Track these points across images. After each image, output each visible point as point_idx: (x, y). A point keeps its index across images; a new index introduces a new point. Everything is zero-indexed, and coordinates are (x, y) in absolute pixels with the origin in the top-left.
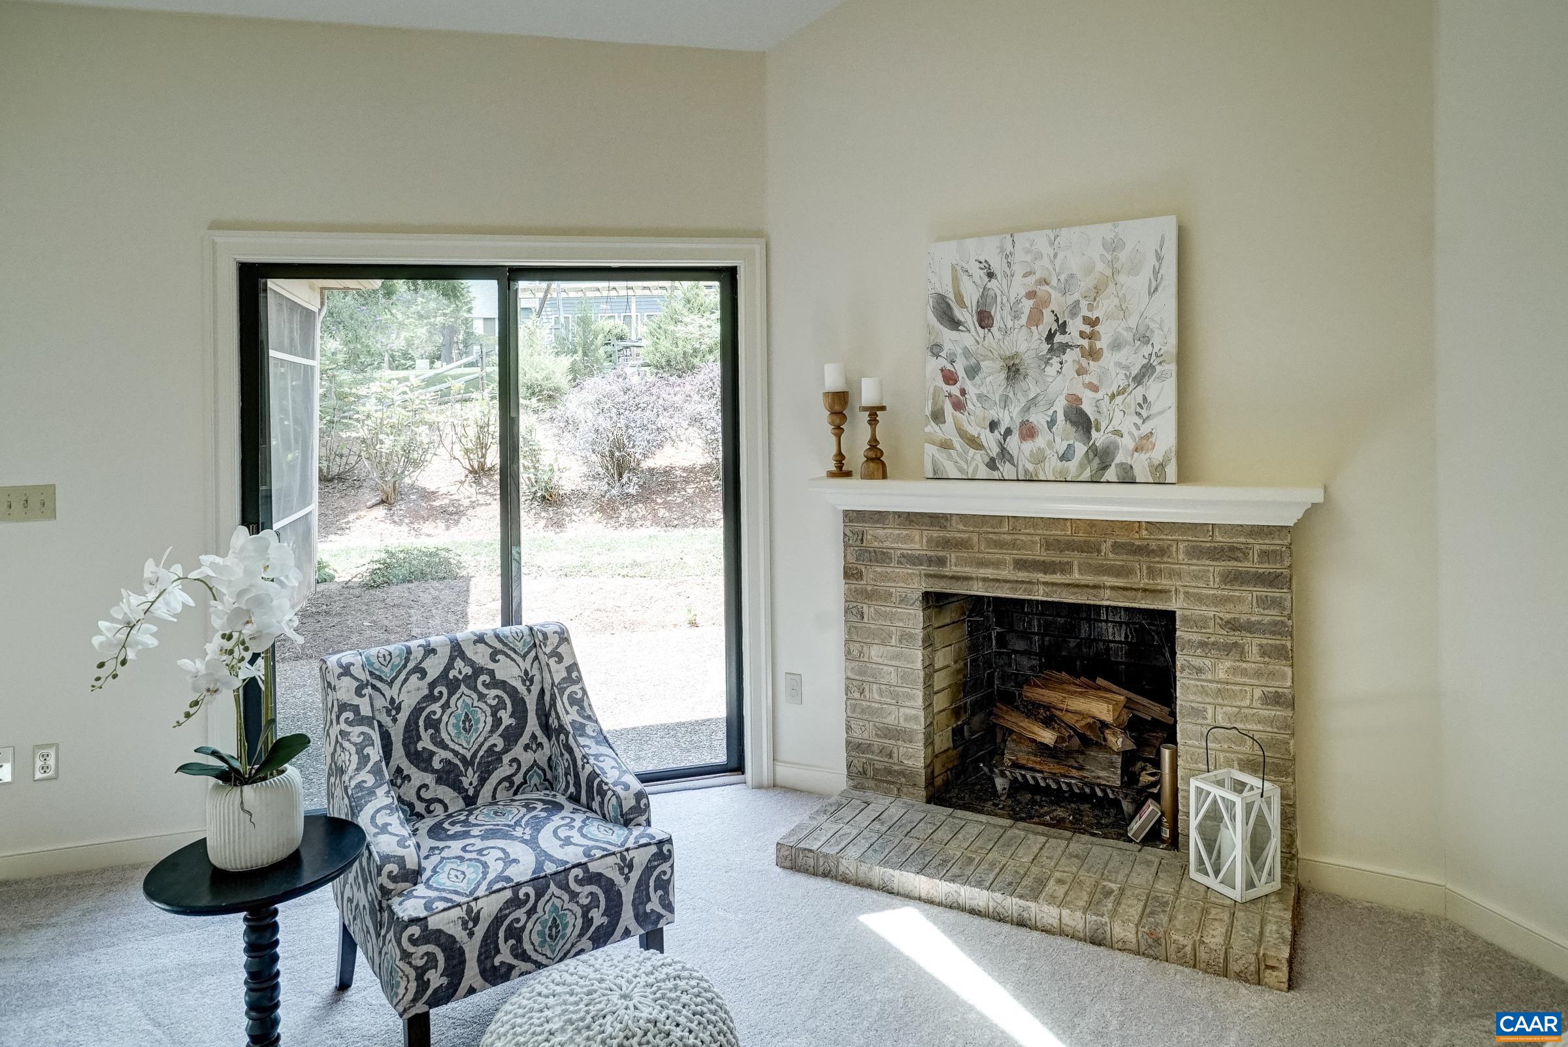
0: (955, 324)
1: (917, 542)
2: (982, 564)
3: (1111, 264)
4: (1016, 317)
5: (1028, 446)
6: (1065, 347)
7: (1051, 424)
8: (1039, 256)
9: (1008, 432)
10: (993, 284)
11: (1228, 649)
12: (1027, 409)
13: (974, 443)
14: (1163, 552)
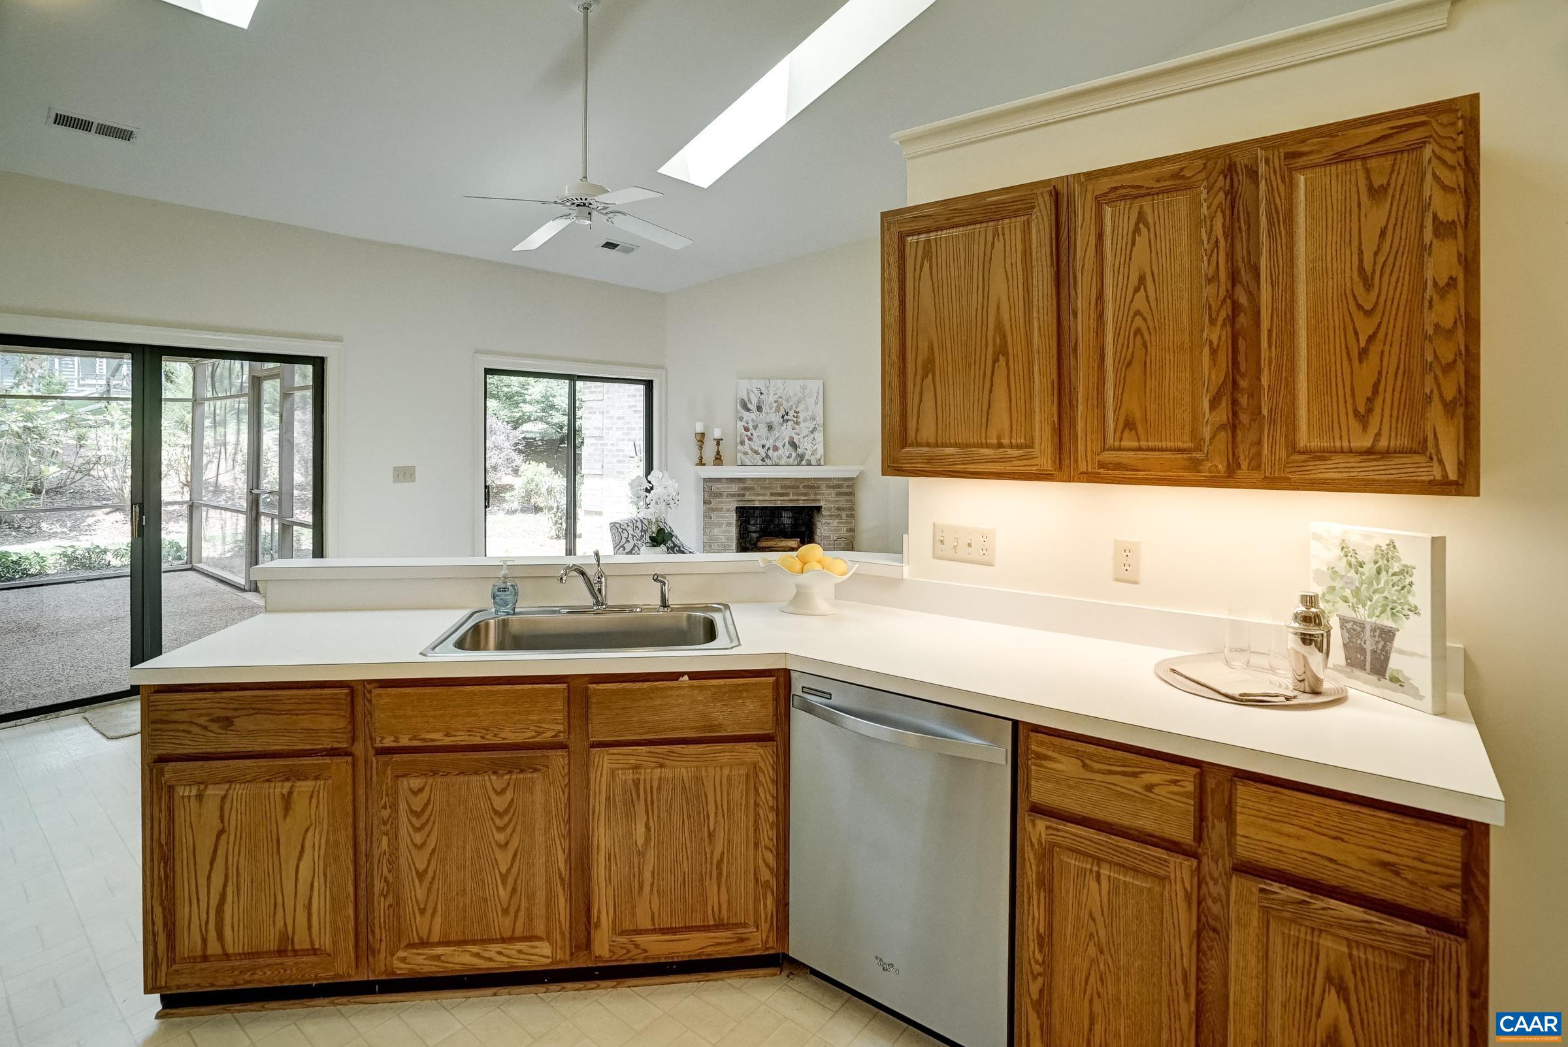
0: (748, 410)
1: (734, 488)
2: (758, 495)
3: (803, 394)
4: (771, 409)
5: (776, 454)
6: (788, 420)
7: (784, 446)
8: (779, 388)
9: (769, 449)
10: (762, 396)
11: (839, 516)
12: (775, 441)
13: (757, 453)
14: (819, 487)
